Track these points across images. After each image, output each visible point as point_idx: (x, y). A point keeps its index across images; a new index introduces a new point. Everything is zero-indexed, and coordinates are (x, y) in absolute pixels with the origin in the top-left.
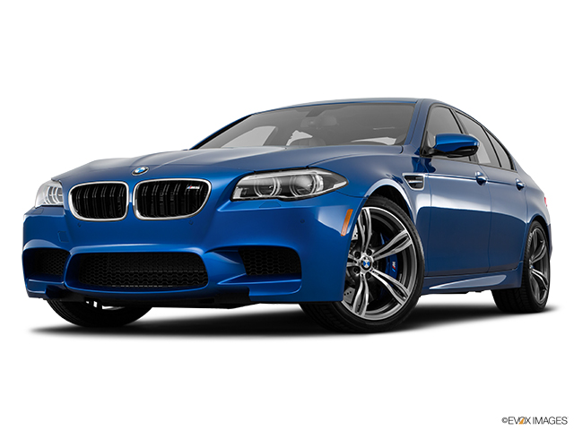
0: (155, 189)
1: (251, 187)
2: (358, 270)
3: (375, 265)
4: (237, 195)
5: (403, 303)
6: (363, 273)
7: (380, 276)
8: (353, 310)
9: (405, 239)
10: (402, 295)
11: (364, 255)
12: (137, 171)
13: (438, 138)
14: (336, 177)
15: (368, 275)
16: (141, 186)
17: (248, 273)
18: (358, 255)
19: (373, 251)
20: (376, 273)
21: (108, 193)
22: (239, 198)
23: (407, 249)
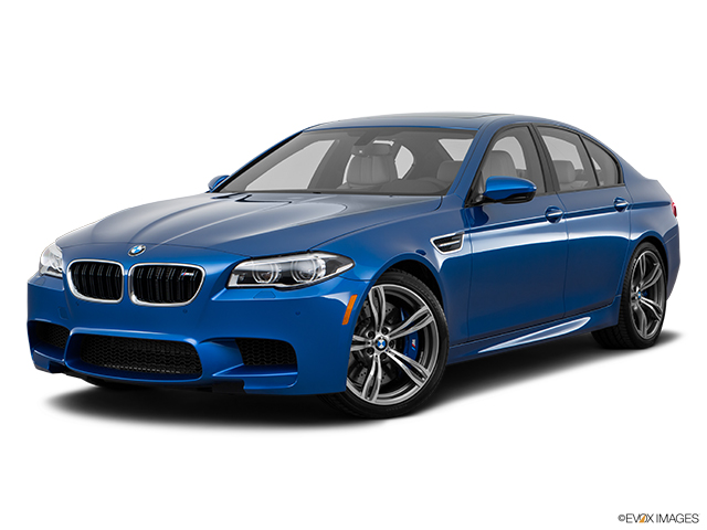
0: (150, 272)
1: (250, 272)
2: (371, 351)
3: (391, 344)
4: (233, 282)
5: (422, 385)
6: (377, 354)
7: (396, 356)
8: (362, 396)
9: (425, 315)
10: (421, 376)
11: (378, 335)
12: (133, 251)
13: (490, 182)
14: (341, 260)
15: (383, 356)
16: (137, 268)
17: (245, 362)
18: (372, 335)
19: (389, 329)
20: (393, 354)
21: (104, 273)
22: (236, 285)
23: (429, 326)
